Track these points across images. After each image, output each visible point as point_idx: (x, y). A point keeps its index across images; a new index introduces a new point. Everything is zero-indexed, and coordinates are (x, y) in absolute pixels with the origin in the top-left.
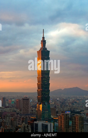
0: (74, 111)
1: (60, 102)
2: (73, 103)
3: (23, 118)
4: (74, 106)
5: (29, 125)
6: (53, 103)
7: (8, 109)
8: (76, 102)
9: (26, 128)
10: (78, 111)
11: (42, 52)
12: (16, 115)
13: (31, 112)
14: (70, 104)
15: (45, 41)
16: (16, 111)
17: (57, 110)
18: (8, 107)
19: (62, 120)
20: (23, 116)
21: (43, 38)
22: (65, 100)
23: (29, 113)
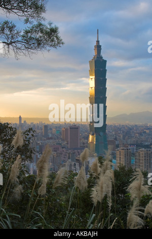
0: (141, 144)
1: (123, 131)
2: (140, 134)
3: (69, 153)
4: (142, 137)
5: (76, 163)
6: (114, 133)
7: (51, 141)
8: (145, 132)
9: (73, 168)
10: (146, 144)
11: (95, 62)
12: (61, 149)
13: (82, 145)
14: (137, 135)
15: (101, 46)
16: (61, 144)
17: (117, 143)
18: (51, 138)
19: (122, 157)
20: (70, 151)
21: (98, 42)
22: (131, 129)
23: (79, 147)
